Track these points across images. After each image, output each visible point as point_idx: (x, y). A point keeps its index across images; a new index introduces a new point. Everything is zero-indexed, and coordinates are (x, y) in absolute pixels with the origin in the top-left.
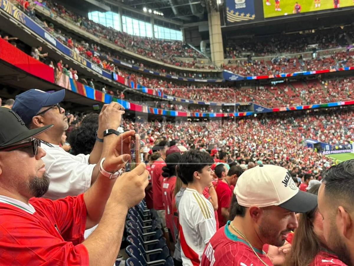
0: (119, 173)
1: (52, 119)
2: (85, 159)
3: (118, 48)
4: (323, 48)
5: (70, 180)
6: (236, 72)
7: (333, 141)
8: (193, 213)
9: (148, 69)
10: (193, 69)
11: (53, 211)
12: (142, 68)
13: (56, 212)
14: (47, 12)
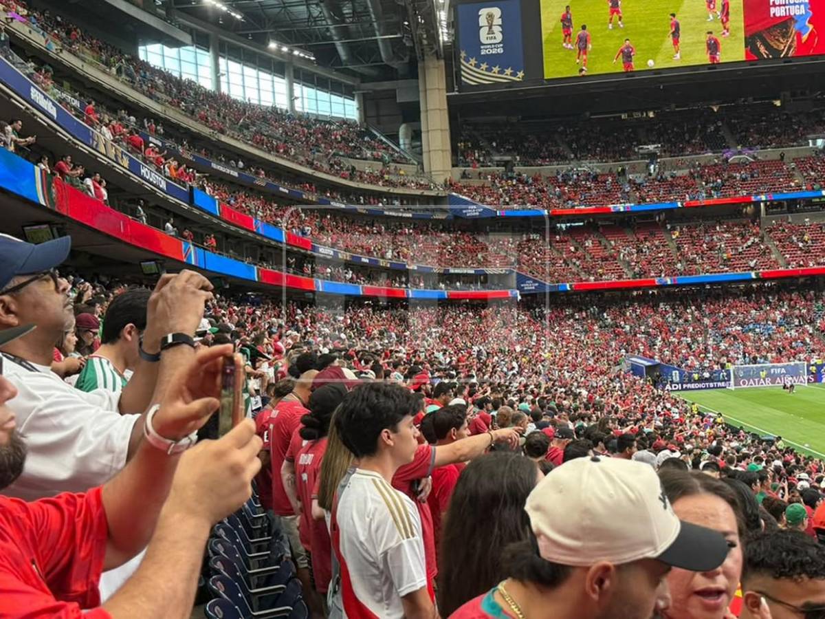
0: (191, 441)
1: (37, 305)
2: (110, 399)
3: (206, 131)
4: (672, 153)
5: (78, 451)
6: (478, 198)
7: (689, 362)
8: (374, 526)
9: (276, 183)
10: (380, 187)
11: (28, 528)
12: (261, 180)
13: (34, 529)
14: (38, 39)
